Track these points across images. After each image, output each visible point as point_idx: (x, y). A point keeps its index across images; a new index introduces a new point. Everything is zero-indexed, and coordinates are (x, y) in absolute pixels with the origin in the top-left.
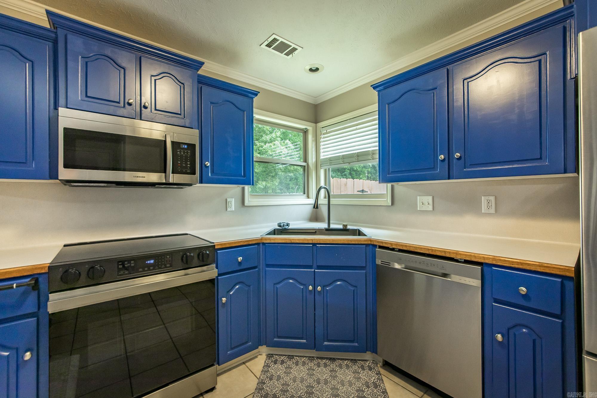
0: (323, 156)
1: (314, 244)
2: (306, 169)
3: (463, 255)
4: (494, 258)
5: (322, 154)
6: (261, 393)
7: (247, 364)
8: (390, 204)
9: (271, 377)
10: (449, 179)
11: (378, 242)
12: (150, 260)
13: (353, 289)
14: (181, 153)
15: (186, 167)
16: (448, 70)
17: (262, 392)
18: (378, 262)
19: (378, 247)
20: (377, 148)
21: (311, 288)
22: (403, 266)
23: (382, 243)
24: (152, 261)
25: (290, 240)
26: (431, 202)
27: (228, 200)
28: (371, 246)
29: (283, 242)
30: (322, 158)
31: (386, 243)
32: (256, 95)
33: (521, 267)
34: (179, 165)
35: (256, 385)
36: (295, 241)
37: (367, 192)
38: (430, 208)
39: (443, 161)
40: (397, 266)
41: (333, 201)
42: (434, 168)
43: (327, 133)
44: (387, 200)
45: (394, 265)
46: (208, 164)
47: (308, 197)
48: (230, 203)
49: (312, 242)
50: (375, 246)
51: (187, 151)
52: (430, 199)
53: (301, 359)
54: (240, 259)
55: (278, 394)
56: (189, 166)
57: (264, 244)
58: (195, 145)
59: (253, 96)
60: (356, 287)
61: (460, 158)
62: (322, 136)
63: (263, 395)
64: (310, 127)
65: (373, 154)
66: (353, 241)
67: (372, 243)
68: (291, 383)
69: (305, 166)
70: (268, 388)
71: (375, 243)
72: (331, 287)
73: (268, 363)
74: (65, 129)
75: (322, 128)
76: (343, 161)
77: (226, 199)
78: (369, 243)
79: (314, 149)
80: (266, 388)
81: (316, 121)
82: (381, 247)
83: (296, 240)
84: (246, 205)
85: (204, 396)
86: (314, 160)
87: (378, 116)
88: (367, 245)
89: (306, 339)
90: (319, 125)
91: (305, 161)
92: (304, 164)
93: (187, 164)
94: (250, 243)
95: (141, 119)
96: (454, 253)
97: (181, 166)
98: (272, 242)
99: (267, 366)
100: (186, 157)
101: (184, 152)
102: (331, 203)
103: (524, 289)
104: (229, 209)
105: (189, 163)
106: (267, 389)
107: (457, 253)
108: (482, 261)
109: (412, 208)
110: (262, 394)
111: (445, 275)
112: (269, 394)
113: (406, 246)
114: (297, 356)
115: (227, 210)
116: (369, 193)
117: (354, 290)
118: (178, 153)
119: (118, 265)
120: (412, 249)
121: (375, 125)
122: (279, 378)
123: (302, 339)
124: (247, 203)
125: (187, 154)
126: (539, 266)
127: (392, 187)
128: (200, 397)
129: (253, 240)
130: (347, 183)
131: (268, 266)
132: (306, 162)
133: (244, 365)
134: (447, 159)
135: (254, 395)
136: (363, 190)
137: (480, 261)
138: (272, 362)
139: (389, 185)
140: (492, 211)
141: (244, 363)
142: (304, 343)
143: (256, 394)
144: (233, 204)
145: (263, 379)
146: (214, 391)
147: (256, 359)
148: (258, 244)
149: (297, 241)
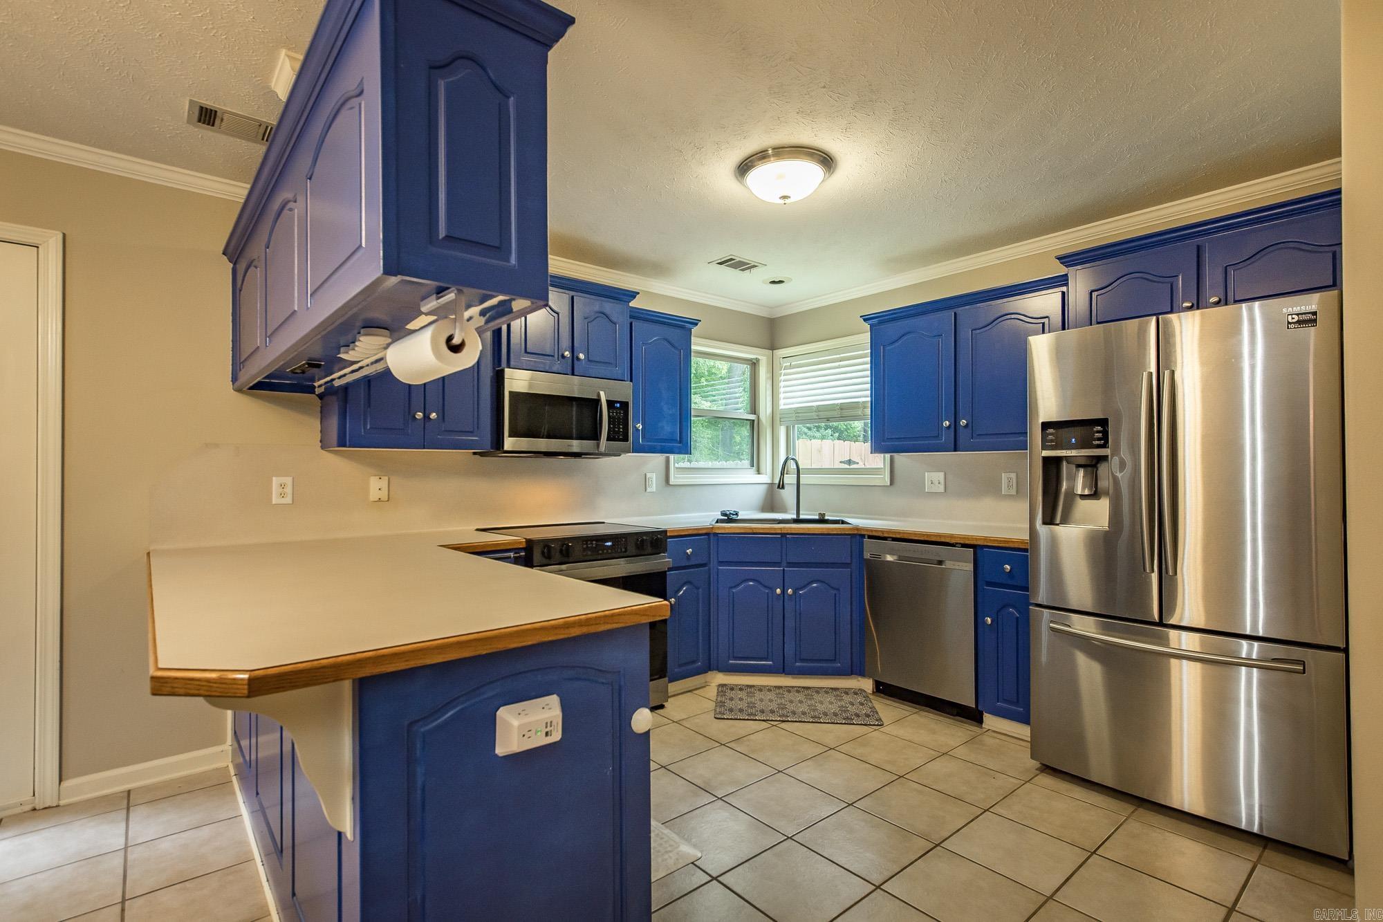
0: (783, 404)
1: (783, 535)
2: (754, 425)
3: (958, 537)
4: (986, 539)
5: (782, 402)
7: (695, 692)
8: (889, 484)
9: (731, 699)
10: (955, 451)
11: (867, 530)
13: (834, 592)
15: (619, 432)
16: (955, 314)
18: (867, 555)
19: (866, 537)
20: (869, 399)
21: (778, 591)
22: (895, 557)
23: (872, 531)
26: (942, 481)
27: (648, 475)
28: (858, 537)
29: (742, 531)
30: (782, 407)
31: (876, 531)
32: (696, 324)
33: (1007, 545)
34: (612, 429)
36: (758, 530)
37: (858, 463)
38: (941, 489)
39: (949, 427)
40: (889, 558)
41: (804, 479)
42: (937, 437)
43: (791, 367)
44: (884, 478)
45: (885, 557)
46: (640, 426)
47: (759, 472)
48: (649, 480)
50: (863, 536)
51: (621, 411)
52: (941, 475)
53: (764, 687)
54: (689, 551)
55: (745, 709)
56: (621, 430)
57: (716, 534)
58: (628, 403)
59: (690, 326)
60: (838, 590)
61: (967, 426)
62: (783, 372)
63: (727, 709)
64: (762, 356)
65: (865, 407)
66: (832, 530)
67: (859, 533)
69: (753, 421)
71: (863, 533)
72: (806, 590)
74: (511, 393)
75: (783, 358)
76: (818, 416)
77: (646, 474)
78: (856, 532)
79: (769, 392)
81: (773, 347)
82: (870, 537)
84: (671, 483)
86: (769, 410)
87: (869, 351)
88: (853, 536)
89: (772, 661)
90: (777, 354)
91: (754, 409)
92: (752, 417)
93: (619, 428)
94: (701, 532)
95: (573, 374)
96: (948, 537)
97: (615, 431)
98: (727, 531)
100: (620, 419)
101: (617, 413)
102: (801, 483)
103: (1009, 567)
104: (649, 490)
105: (623, 426)
107: (952, 536)
108: (975, 543)
109: (918, 490)
110: (725, 709)
111: (940, 563)
112: (734, 709)
113: (900, 533)
114: (758, 685)
115: (646, 490)
116: (861, 465)
117: (835, 594)
118: (614, 414)
119: (583, 544)
120: (906, 537)
121: (866, 363)
122: (741, 699)
123: (766, 659)
124: (672, 481)
125: (621, 415)
126: (1022, 543)
127: (892, 458)
129: (703, 529)
130: (821, 448)
131: (721, 563)
132: (755, 414)
133: (691, 693)
134: (953, 426)
135: (715, 710)
136: (850, 460)
137: (972, 543)
139: (888, 456)
140: (1013, 492)
141: (691, 691)
142: (770, 666)
143: (718, 709)
144: (654, 479)
145: (721, 700)
147: (704, 689)
148: (707, 534)
149: (760, 530)
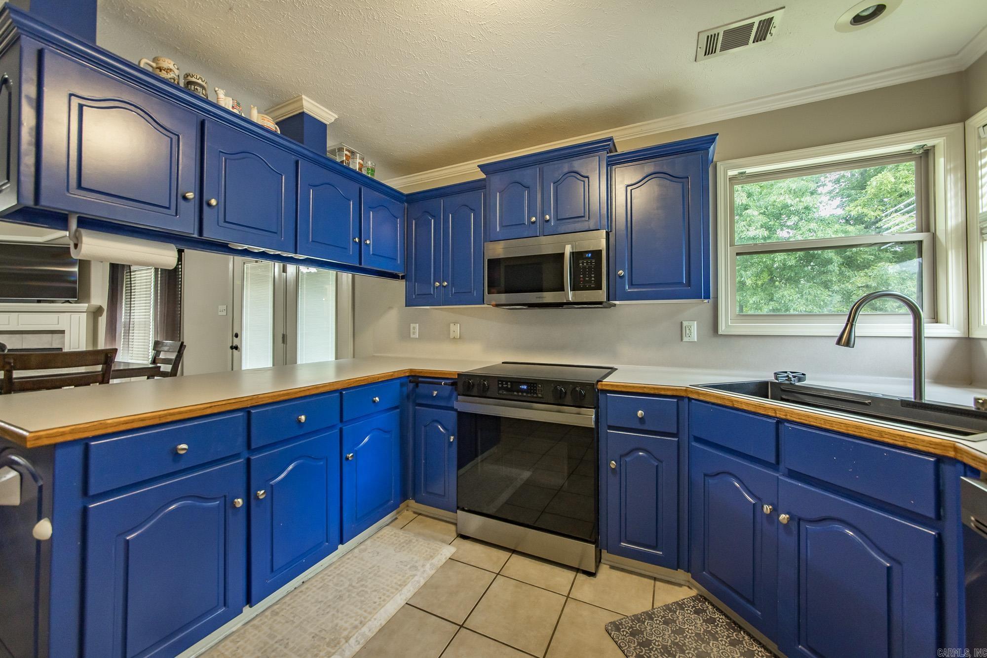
1: (780, 420)
6: (635, 623)
7: (658, 583)
9: (670, 621)
12: (523, 385)
14: (583, 264)
15: (590, 281)
17: (638, 624)
24: (525, 387)
25: (732, 401)
27: (685, 324)
29: (719, 402)
34: (582, 279)
35: (640, 612)
36: (740, 405)
46: (622, 273)
48: (687, 329)
49: (773, 415)
51: (591, 261)
53: (753, 644)
54: (640, 413)
55: (655, 645)
56: (593, 279)
57: (690, 399)
58: (600, 251)
59: (706, 146)
63: (635, 628)
64: (937, 139)
66: (886, 436)
68: (690, 654)
70: (649, 628)
71: (966, 460)
73: (686, 603)
74: (489, 260)
75: (984, 127)
77: (682, 322)
80: (647, 625)
81: (965, 114)
83: (741, 403)
84: (720, 332)
85: (578, 574)
86: (954, 220)
90: (972, 124)
91: (926, 228)
92: (918, 237)
93: (590, 277)
94: (663, 393)
95: (542, 235)
97: (584, 281)
98: (702, 398)
99: (681, 605)
100: (590, 268)
101: (587, 263)
104: (685, 339)
105: (593, 275)
106: (647, 627)
110: (633, 626)
112: (643, 635)
114: (749, 635)
115: (682, 340)
118: (581, 264)
119: (499, 384)
122: (680, 631)
124: (722, 329)
125: (591, 264)
128: (574, 571)
129: (668, 389)
133: (653, 581)
135: (624, 618)
138: (694, 607)
141: (655, 579)
143: (627, 619)
144: (693, 331)
145: (656, 613)
146: (591, 577)
147: (676, 588)
148: (680, 398)
149: (744, 406)
